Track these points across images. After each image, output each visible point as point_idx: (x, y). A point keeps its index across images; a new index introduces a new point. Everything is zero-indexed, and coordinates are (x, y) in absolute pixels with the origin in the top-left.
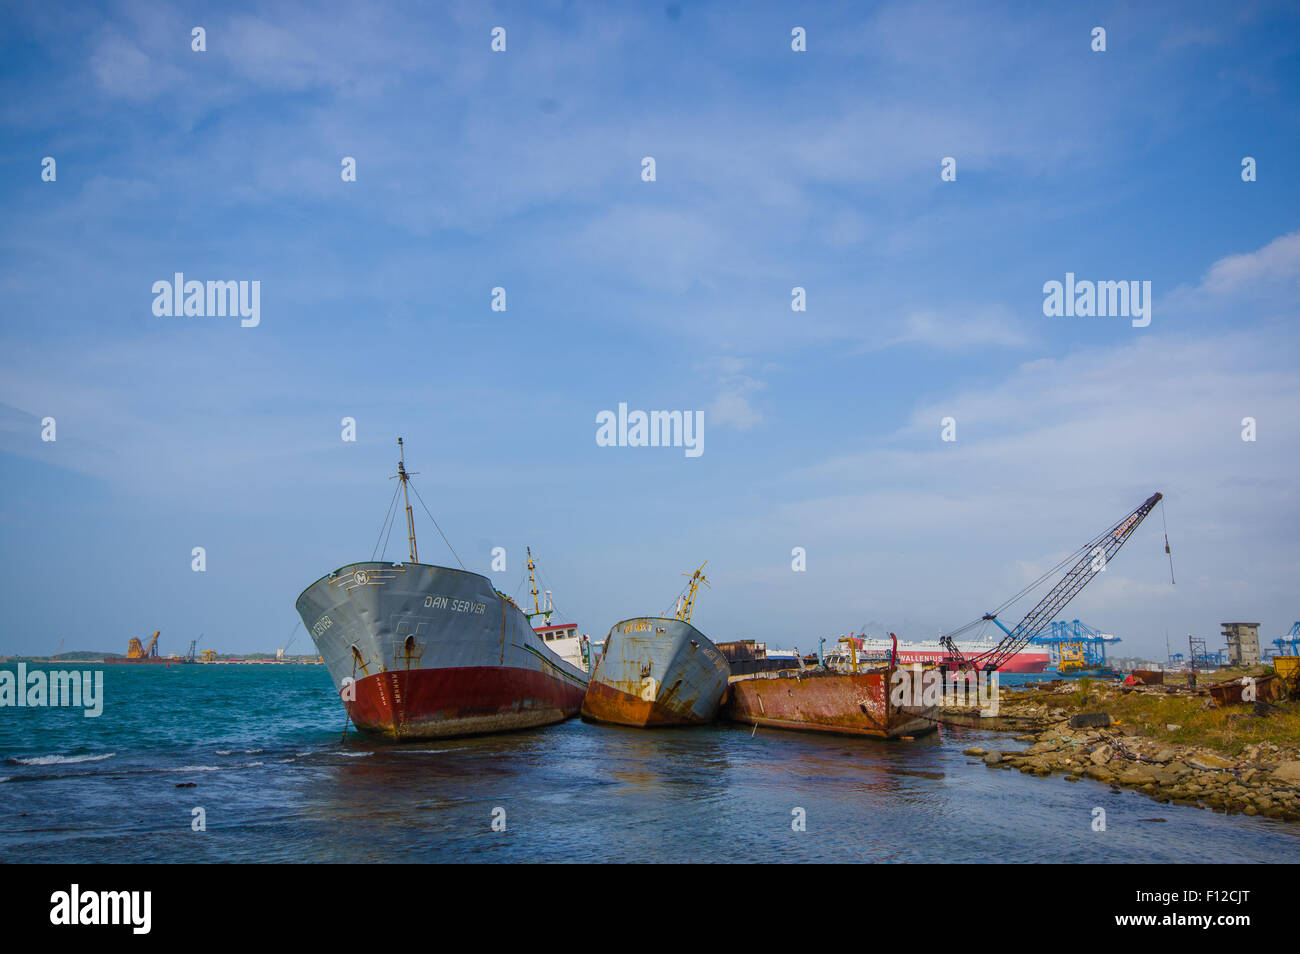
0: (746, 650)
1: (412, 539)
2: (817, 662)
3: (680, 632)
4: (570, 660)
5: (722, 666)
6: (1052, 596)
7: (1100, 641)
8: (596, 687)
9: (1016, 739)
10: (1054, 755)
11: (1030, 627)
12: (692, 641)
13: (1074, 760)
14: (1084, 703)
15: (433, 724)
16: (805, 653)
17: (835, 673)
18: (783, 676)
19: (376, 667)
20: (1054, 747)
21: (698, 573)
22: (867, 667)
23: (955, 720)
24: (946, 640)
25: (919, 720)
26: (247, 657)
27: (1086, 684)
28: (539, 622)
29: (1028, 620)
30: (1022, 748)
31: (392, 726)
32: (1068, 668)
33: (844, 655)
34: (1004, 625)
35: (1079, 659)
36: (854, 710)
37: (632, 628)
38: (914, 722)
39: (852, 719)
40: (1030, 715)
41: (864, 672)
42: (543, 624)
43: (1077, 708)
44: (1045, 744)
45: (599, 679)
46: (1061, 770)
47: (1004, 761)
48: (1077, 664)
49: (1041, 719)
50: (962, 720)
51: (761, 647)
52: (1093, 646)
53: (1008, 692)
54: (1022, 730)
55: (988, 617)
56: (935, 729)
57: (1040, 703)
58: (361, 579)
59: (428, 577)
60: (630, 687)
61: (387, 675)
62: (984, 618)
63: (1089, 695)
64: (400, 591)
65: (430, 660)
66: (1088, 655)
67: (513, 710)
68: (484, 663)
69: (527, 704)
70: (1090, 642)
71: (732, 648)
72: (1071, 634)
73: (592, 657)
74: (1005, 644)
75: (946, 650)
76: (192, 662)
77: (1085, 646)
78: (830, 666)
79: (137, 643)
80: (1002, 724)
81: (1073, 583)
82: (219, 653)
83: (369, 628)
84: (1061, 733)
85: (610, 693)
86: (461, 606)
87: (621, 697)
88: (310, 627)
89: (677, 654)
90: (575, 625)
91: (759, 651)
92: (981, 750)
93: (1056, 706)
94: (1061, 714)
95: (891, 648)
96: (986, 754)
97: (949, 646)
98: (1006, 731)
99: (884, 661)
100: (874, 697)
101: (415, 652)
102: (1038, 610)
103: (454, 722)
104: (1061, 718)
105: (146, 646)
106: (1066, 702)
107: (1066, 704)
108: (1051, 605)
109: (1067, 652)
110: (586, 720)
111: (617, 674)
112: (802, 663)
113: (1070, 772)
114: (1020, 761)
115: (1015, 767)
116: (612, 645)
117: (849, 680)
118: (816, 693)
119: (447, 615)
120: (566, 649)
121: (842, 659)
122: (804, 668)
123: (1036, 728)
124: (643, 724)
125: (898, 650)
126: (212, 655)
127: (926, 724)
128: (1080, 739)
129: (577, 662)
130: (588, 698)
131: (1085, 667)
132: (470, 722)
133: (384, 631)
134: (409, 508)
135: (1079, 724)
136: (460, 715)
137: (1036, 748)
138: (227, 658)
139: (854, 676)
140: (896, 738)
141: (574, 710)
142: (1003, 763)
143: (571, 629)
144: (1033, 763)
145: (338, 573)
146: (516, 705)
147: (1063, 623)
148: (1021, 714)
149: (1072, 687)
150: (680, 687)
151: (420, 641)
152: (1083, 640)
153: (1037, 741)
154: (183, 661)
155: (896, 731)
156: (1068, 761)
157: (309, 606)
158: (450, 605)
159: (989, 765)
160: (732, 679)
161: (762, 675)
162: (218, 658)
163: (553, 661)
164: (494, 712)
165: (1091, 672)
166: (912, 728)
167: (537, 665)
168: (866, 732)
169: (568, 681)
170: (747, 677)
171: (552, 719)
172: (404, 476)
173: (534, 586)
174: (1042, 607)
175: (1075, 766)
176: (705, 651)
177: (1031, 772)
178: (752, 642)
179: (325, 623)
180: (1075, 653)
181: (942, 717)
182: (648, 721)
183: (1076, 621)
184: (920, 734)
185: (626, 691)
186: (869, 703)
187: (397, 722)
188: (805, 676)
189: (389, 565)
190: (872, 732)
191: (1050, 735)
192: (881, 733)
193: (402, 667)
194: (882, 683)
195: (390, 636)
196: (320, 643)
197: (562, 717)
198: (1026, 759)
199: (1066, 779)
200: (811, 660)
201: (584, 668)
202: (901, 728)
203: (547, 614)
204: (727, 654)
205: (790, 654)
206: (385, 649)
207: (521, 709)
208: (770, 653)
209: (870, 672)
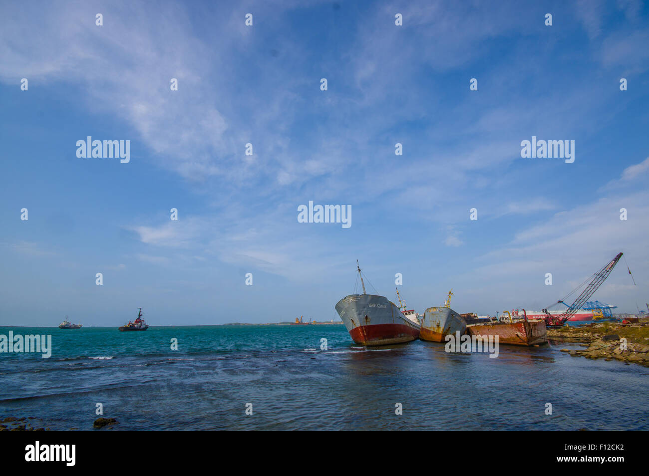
0: (470, 316)
1: (364, 287)
2: (496, 320)
3: (447, 311)
4: (414, 321)
5: (463, 322)
6: (585, 293)
7: (608, 308)
8: (423, 329)
9: (581, 346)
10: (599, 351)
11: (578, 304)
12: (452, 314)
13: (607, 353)
14: (607, 331)
15: (376, 341)
16: (492, 317)
17: (504, 323)
18: (485, 325)
19: (358, 325)
20: (597, 348)
21: (450, 292)
22: (516, 321)
23: (554, 339)
24: (545, 311)
25: (540, 339)
26: (324, 323)
27: (606, 324)
28: (402, 310)
29: (576, 302)
30: (584, 349)
31: (364, 342)
32: (597, 319)
33: (506, 317)
34: (567, 304)
35: (601, 315)
36: (514, 336)
37: (431, 311)
38: (538, 340)
39: (514, 339)
40: (585, 337)
41: (515, 323)
42: (404, 311)
43: (604, 333)
44: (593, 347)
45: (424, 327)
46: (602, 357)
47: (578, 354)
48: (600, 317)
49: (589, 338)
50: (557, 339)
51: (476, 315)
52: (606, 310)
53: (574, 328)
54: (583, 342)
55: (560, 302)
56: (547, 342)
57: (588, 332)
58: (351, 300)
59: (369, 298)
60: (434, 329)
61: (361, 327)
62: (558, 302)
63: (608, 328)
64: (362, 303)
65: (373, 323)
66: (604, 313)
67: (398, 337)
68: (388, 323)
69: (403, 335)
70: (604, 308)
71: (466, 316)
72: (595, 306)
73: (420, 320)
74: (569, 311)
75: (545, 314)
76: (311, 324)
77: (602, 310)
78: (502, 321)
79: (297, 319)
80: (574, 340)
81: (592, 288)
82: (317, 321)
83: (355, 313)
84: (599, 343)
85: (428, 331)
86: (380, 306)
87: (431, 333)
88: (339, 314)
89: (448, 319)
90: (413, 310)
91: (475, 316)
92: (567, 350)
93: (595, 333)
94: (598, 336)
95: (524, 314)
96: (569, 351)
97: (546, 312)
98: (576, 342)
99: (522, 318)
100: (521, 331)
101: (368, 320)
102: (580, 298)
103: (382, 341)
104: (598, 337)
105: (300, 320)
106: (599, 331)
107: (599, 332)
108: (585, 296)
109: (595, 313)
110: (421, 340)
111: (430, 325)
112: (491, 320)
113: (606, 357)
114: (584, 353)
115: (583, 356)
116: (426, 316)
117: (510, 326)
118: (498, 330)
119: (376, 309)
120: (412, 318)
121: (506, 319)
122: (492, 322)
123: (588, 341)
124: (440, 341)
125: (526, 314)
126: (315, 322)
127: (543, 341)
128: (608, 345)
129: (416, 321)
130: (421, 333)
131: (604, 318)
132: (386, 341)
133: (359, 314)
134: (362, 279)
135: (606, 339)
136: (384, 338)
137: (590, 349)
138: (319, 323)
139: (511, 324)
140: (532, 346)
141: (417, 336)
142: (577, 355)
143: (413, 312)
144: (590, 354)
145: (345, 298)
146: (399, 335)
147: (591, 302)
148: (581, 336)
149: (600, 325)
150: (450, 329)
151: (369, 317)
152: (601, 308)
153: (590, 346)
154: (308, 324)
155: (531, 343)
156: (605, 353)
157: (338, 308)
158: (376, 306)
159: (572, 355)
160: (468, 326)
161: (478, 324)
162: (317, 323)
163: (408, 321)
164: (393, 338)
165: (607, 319)
166: (537, 342)
167: (404, 323)
168: (520, 343)
169: (415, 328)
170: (473, 325)
171: (412, 339)
172: (359, 270)
173: (399, 299)
174: (581, 297)
175: (608, 355)
176: (457, 317)
177: (590, 358)
178: (472, 314)
179: (343, 312)
180: (599, 313)
181: (549, 338)
182: (441, 340)
183: (596, 301)
184: (541, 344)
185: (432, 330)
186: (519, 334)
187: (366, 341)
188: (493, 324)
189: (358, 295)
190: (522, 344)
191: (595, 343)
192: (526, 344)
193: (366, 325)
194: (523, 326)
195: (361, 316)
196: (342, 318)
197: (413, 339)
198: (587, 353)
199: (605, 360)
200: (495, 319)
201: (418, 324)
202: (533, 342)
203: (405, 307)
204: (464, 317)
205: (486, 317)
206: (360, 319)
207: (401, 337)
208: (479, 317)
209: (517, 322)
